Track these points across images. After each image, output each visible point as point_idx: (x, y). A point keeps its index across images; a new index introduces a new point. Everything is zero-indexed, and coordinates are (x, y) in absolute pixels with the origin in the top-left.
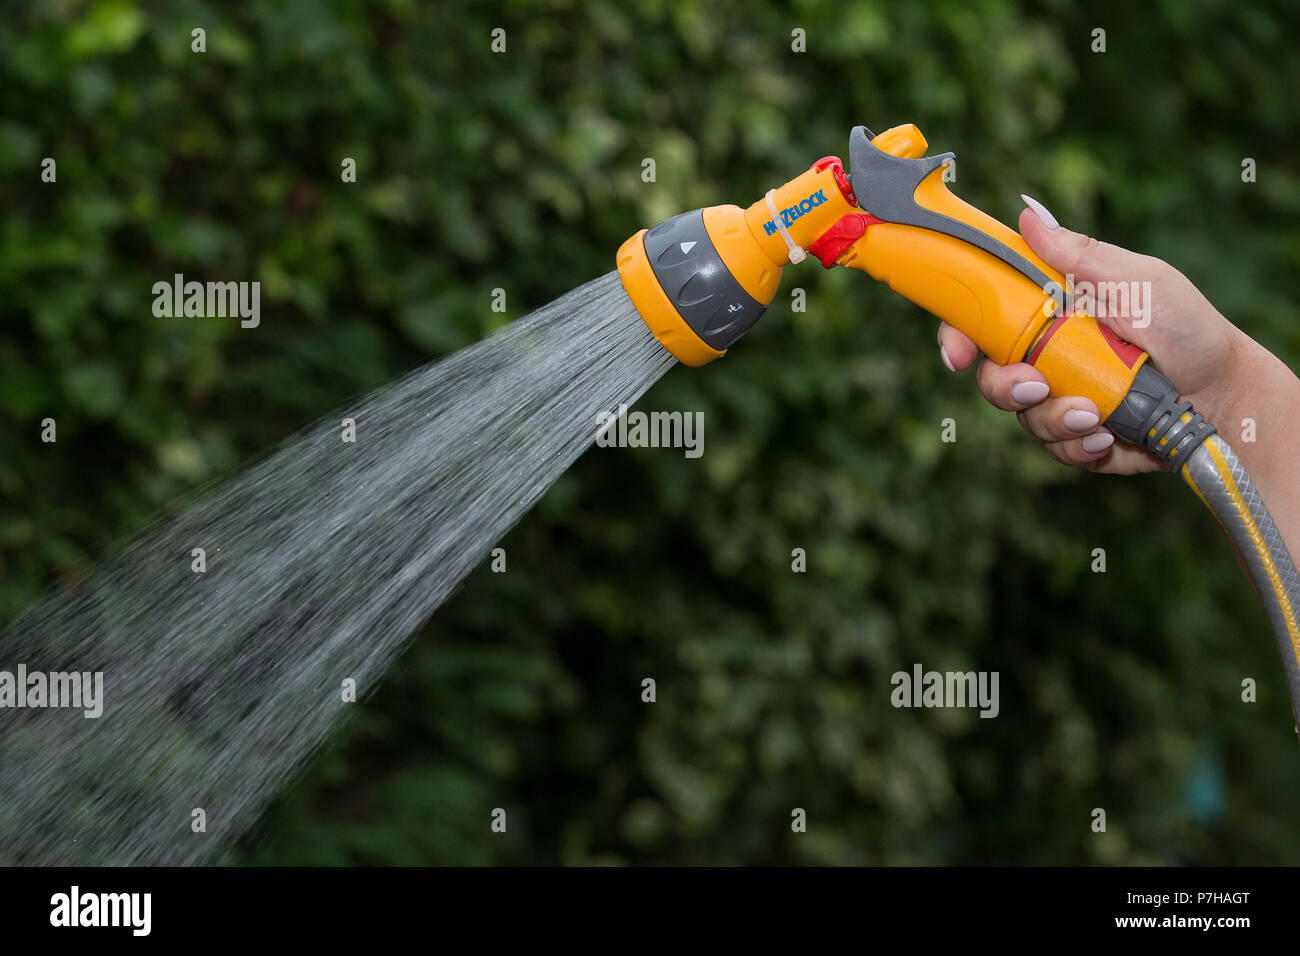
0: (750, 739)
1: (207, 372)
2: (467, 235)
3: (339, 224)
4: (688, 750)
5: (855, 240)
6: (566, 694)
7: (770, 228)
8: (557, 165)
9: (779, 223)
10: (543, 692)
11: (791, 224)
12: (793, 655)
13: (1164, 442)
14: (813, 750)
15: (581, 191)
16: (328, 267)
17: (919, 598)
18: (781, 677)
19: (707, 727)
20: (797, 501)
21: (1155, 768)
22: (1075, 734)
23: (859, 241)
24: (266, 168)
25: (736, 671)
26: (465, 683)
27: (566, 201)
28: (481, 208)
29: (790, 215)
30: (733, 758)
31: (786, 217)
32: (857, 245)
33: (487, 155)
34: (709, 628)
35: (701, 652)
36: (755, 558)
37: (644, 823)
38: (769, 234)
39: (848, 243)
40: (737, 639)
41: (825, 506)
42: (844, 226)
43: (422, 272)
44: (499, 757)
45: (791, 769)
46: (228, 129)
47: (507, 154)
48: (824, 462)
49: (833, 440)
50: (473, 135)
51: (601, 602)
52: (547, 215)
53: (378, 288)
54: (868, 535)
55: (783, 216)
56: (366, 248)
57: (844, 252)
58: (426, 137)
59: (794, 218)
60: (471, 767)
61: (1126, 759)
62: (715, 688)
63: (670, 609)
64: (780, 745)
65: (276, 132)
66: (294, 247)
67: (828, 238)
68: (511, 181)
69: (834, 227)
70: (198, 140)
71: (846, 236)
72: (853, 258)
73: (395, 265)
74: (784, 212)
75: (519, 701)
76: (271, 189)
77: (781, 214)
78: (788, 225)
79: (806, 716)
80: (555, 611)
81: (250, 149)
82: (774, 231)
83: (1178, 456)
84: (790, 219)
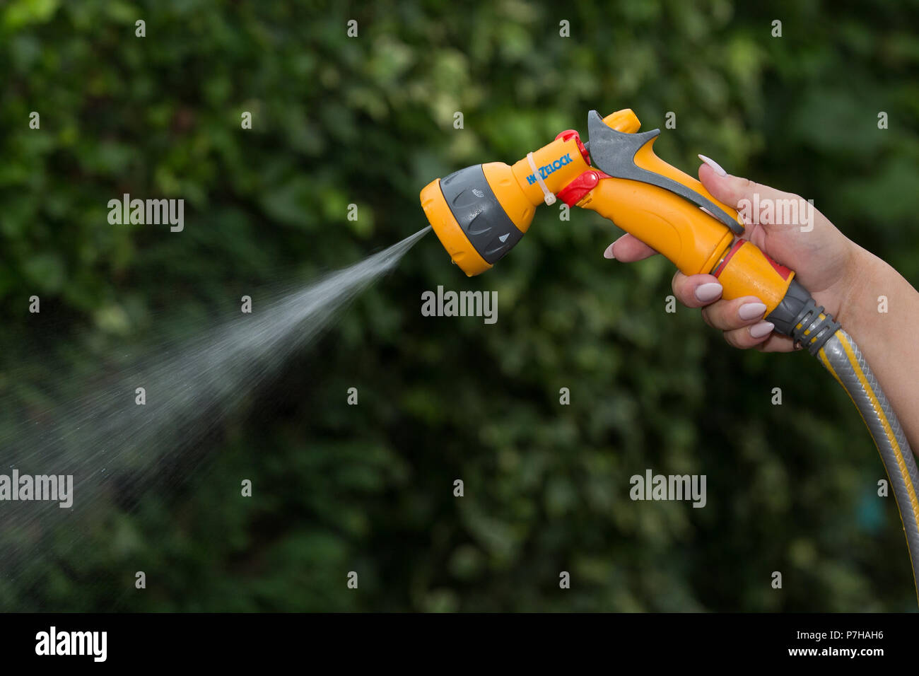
0: (537, 496)
1: (125, 256)
2: (305, 138)
3: (211, 138)
4: (494, 507)
5: (590, 190)
6: (400, 472)
7: (532, 179)
8: (366, 81)
9: (538, 176)
10: (384, 472)
11: (547, 177)
12: (565, 432)
13: (807, 333)
14: (584, 502)
15: (386, 99)
16: (206, 170)
17: (653, 382)
18: (557, 449)
19: (506, 489)
20: (560, 317)
21: (833, 495)
22: (772, 476)
23: (592, 191)
24: (155, 101)
25: (524, 445)
26: (328, 470)
27: (376, 107)
28: (314, 116)
29: (545, 171)
30: (526, 509)
31: (543, 172)
32: (591, 193)
33: (315, 77)
34: (500, 416)
35: (497, 434)
36: (532, 362)
37: (465, 562)
38: (531, 184)
39: (585, 191)
40: (521, 421)
41: (580, 319)
42: (584, 180)
43: (275, 167)
44: (355, 521)
45: (570, 516)
46: (126, 74)
47: (330, 76)
48: (576, 286)
49: (582, 269)
50: (305, 64)
51: (421, 403)
52: (362, 118)
53: (244, 182)
54: (612, 338)
55: (541, 171)
56: (232, 153)
57: (582, 197)
58: (270, 69)
59: (549, 173)
60: (336, 530)
61: (811, 491)
62: (509, 460)
63: (471, 404)
64: (560, 498)
65: (160, 72)
66: (179, 156)
67: (571, 188)
68: (333, 95)
69: (576, 179)
70: (104, 83)
71: (584, 186)
72: (588, 202)
73: (254, 165)
74: (542, 169)
75: (367, 479)
76: (160, 116)
77: (539, 170)
78: (544, 178)
79: (577, 476)
80: (386, 412)
81: (143, 87)
82: (534, 182)
83: (816, 343)
84: (546, 174)
